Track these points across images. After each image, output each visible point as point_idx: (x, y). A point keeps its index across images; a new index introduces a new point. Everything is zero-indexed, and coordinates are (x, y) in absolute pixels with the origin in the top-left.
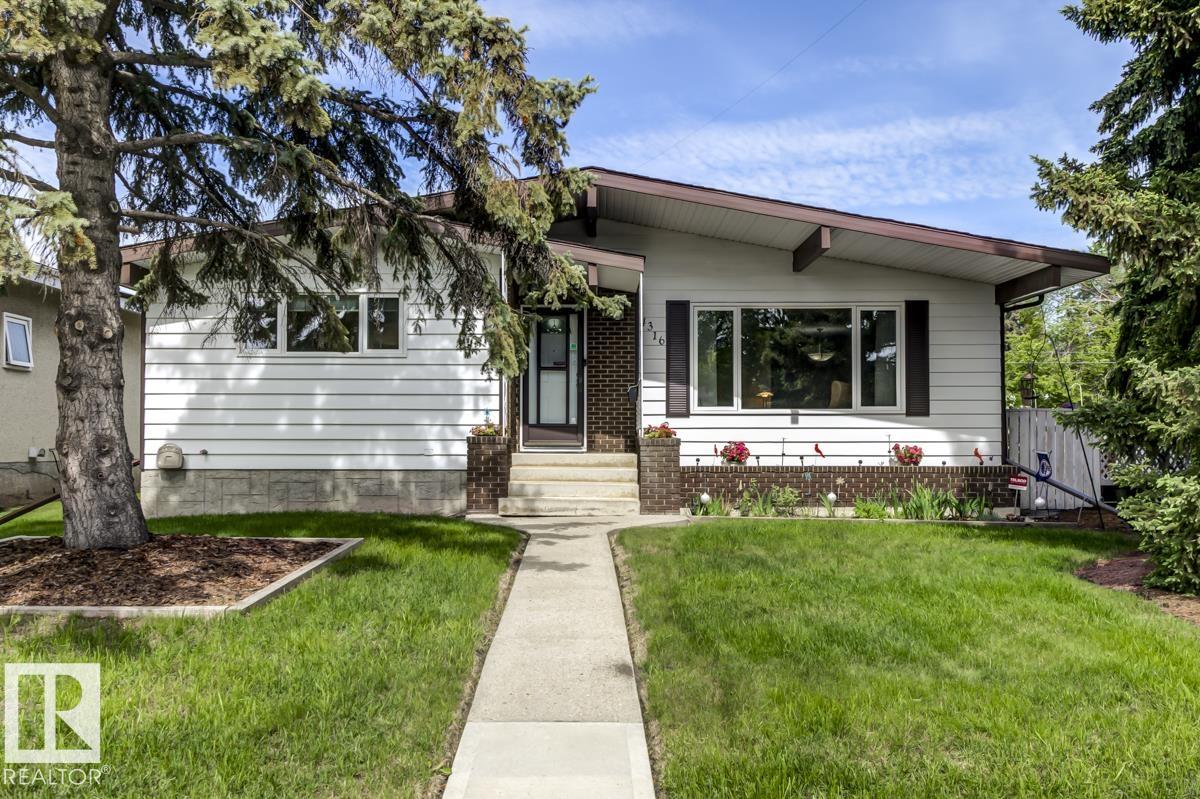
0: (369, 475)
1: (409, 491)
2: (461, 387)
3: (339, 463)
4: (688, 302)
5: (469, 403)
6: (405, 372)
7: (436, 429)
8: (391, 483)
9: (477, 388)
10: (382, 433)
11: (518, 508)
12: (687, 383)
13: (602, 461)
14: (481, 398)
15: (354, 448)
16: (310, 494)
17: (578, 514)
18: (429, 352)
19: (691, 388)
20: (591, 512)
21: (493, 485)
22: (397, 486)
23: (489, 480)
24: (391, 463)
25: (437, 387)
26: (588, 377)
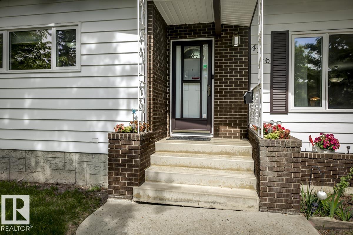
0: (58, 155)
1: (83, 168)
2: (118, 93)
3: (39, 147)
4: (288, 32)
5: (123, 104)
6: (81, 82)
7: (101, 124)
8: (71, 162)
9: (129, 94)
10: (65, 126)
11: (148, 196)
12: (287, 90)
13: (224, 150)
14: (132, 101)
15: (47, 136)
16: (22, 167)
17: (200, 206)
18: (96, 68)
19: (289, 94)
20: (212, 204)
21: (129, 175)
22: (76, 164)
23: (126, 170)
24: (71, 148)
25: (102, 93)
26: (215, 86)
